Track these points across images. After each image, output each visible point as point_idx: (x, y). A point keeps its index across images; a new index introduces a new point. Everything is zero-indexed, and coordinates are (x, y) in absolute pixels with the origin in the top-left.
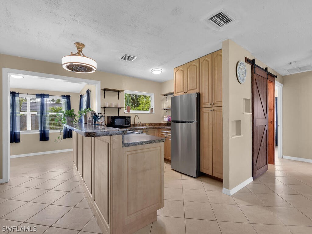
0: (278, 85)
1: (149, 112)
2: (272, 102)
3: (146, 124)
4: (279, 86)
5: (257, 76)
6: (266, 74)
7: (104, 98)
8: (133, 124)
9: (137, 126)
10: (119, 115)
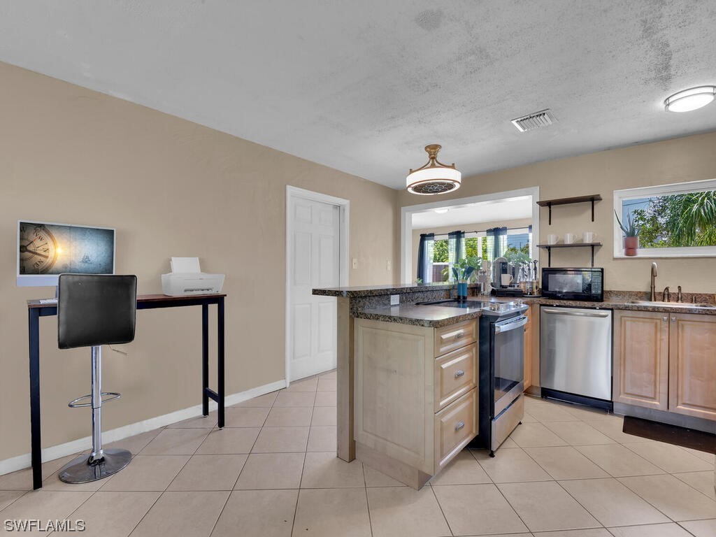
7: (550, 224)
8: (624, 292)
9: (663, 301)
10: (593, 265)
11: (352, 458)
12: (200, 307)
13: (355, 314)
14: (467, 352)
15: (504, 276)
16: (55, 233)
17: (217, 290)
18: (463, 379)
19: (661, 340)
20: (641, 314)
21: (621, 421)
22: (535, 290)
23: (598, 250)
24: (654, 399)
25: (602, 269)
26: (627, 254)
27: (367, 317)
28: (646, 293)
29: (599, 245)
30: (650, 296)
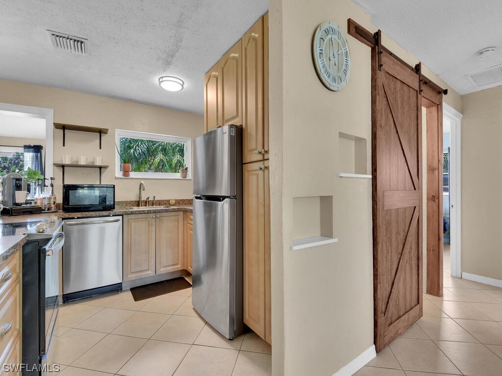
0: (450, 114)
1: (178, 175)
2: (434, 151)
3: (169, 201)
4: (453, 117)
5: (386, 77)
6: (417, 80)
7: (64, 146)
8: (122, 202)
9: (146, 206)
10: (100, 183)
15: (18, 193)
19: (151, 231)
20: (140, 216)
21: (130, 294)
22: (53, 206)
23: (104, 172)
24: (148, 270)
25: (114, 186)
26: (124, 175)
28: (135, 202)
29: (106, 167)
30: (138, 204)
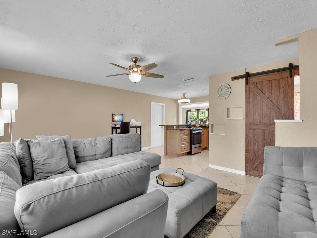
11: (167, 155)
12: (135, 128)
13: (167, 129)
14: (187, 136)
15: (202, 122)
16: (116, 115)
17: (140, 125)
18: (186, 140)
27: (169, 129)
